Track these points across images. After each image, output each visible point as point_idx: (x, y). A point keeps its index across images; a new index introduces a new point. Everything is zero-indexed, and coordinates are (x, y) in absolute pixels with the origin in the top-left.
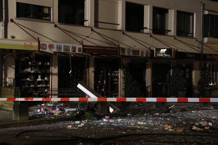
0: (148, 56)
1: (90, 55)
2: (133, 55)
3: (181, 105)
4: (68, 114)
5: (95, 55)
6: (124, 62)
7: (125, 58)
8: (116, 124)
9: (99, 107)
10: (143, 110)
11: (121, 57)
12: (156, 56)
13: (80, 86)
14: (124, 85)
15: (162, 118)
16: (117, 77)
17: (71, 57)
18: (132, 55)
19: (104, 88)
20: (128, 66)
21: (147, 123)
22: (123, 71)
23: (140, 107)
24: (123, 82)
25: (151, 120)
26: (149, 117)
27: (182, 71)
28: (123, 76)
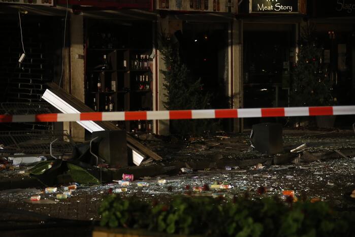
0: (233, 10)
1: (71, 11)
2: (193, 10)
3: (324, 144)
4: (23, 172)
5: (84, 10)
6: (167, 28)
7: (168, 17)
8: (155, 190)
9: (106, 150)
10: (222, 157)
11: (158, 15)
12: (253, 10)
13: (49, 96)
14: (166, 92)
15: (274, 175)
16: (148, 71)
17: (23, 15)
18: (189, 9)
19: (113, 102)
20: (176, 40)
21: (236, 186)
22: (162, 53)
23: (214, 150)
24: (166, 86)
25: (244, 180)
26: (238, 173)
27: (327, 52)
28: (164, 68)
